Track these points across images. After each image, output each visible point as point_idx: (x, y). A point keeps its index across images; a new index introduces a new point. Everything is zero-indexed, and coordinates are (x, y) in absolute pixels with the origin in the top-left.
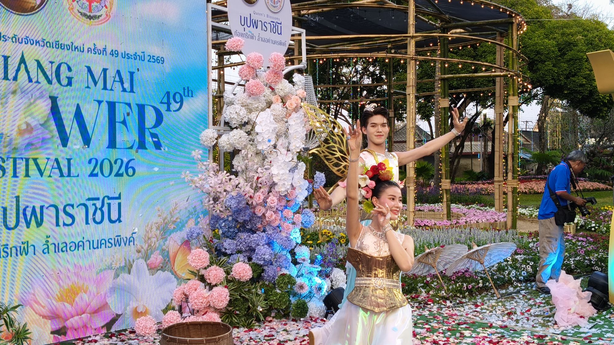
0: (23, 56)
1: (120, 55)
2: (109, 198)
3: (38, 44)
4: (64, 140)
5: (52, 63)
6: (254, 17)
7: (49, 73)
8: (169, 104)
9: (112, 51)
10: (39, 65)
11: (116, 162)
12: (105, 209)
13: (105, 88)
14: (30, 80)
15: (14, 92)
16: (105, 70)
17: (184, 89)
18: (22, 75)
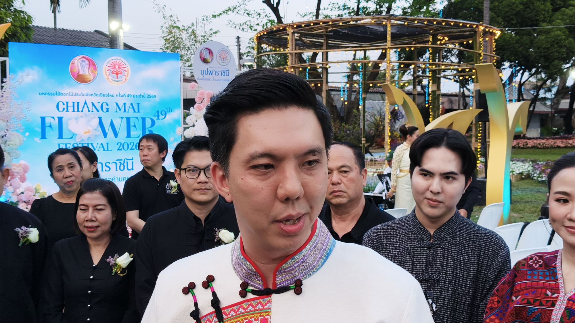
1: (132, 96)
2: (127, 160)
4: (105, 135)
5: (99, 103)
6: (210, 70)
7: (98, 108)
8: (158, 116)
10: (93, 104)
11: (130, 144)
12: (125, 164)
13: (125, 111)
14: (89, 111)
15: (82, 117)
16: (125, 104)
17: (167, 109)
18: (86, 109)
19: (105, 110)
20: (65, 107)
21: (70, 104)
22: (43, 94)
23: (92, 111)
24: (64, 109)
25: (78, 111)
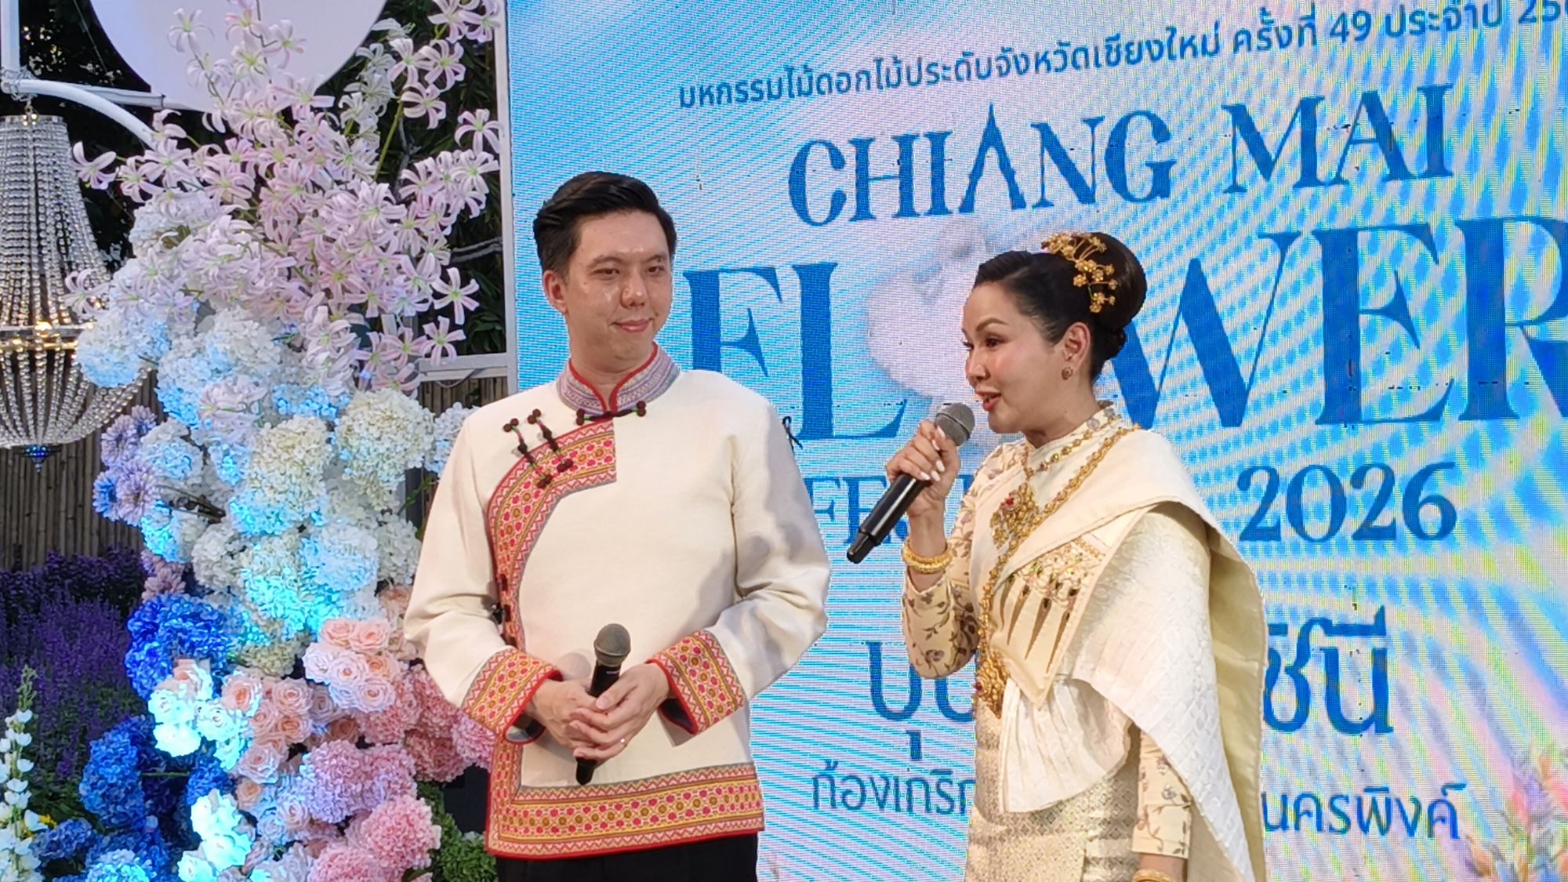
0: (991, 121)
2: (1329, 628)
3: (1043, 66)
5: (1093, 123)
7: (1082, 166)
9: (1343, 16)
10: (1049, 141)
11: (1358, 480)
13: (1309, 177)
14: (1018, 201)
16: (1307, 108)
19: (1139, 180)
20: (846, 181)
21: (884, 159)
22: (705, 93)
23: (1043, 203)
24: (838, 200)
25: (938, 207)
